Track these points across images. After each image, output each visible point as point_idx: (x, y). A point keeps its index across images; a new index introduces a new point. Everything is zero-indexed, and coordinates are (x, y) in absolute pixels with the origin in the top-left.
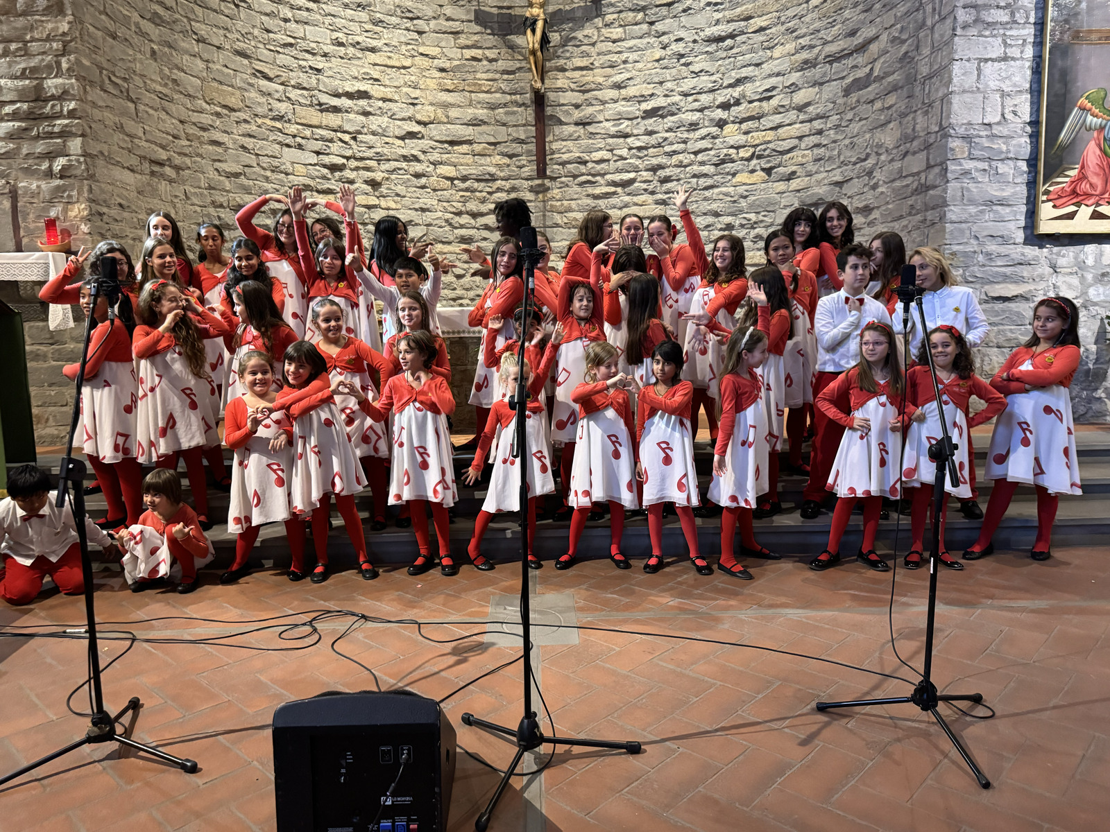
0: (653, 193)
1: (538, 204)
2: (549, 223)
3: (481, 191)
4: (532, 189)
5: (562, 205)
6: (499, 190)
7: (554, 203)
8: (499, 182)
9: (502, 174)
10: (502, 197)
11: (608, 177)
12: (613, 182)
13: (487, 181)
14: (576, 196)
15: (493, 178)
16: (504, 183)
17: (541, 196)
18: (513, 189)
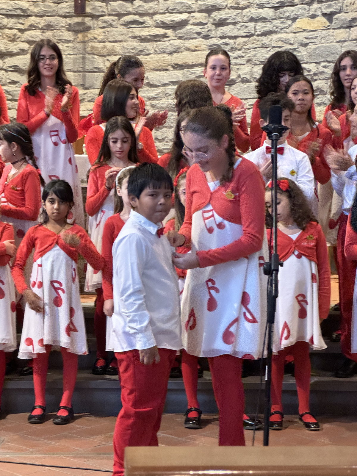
0: (207, 37)
1: (77, 45)
2: (89, 67)
3: (11, 28)
4: (70, 28)
5: (105, 47)
6: (32, 27)
7: (96, 45)
8: (33, 18)
9: (36, 10)
10: (37, 35)
11: (158, 17)
12: (163, 23)
13: (18, 16)
14: (120, 38)
15: (25, 14)
16: (38, 19)
17: (80, 36)
18: (49, 27)
